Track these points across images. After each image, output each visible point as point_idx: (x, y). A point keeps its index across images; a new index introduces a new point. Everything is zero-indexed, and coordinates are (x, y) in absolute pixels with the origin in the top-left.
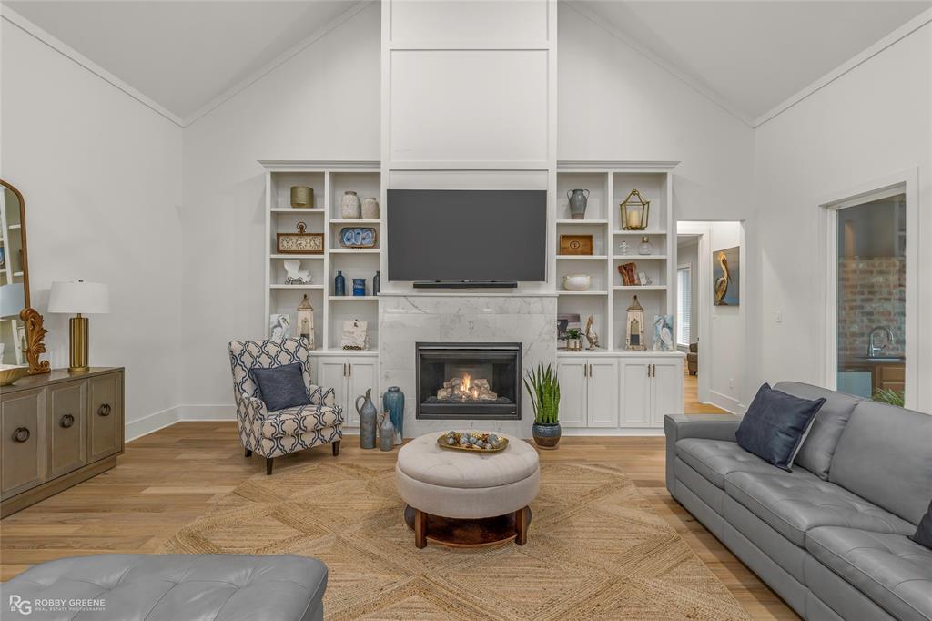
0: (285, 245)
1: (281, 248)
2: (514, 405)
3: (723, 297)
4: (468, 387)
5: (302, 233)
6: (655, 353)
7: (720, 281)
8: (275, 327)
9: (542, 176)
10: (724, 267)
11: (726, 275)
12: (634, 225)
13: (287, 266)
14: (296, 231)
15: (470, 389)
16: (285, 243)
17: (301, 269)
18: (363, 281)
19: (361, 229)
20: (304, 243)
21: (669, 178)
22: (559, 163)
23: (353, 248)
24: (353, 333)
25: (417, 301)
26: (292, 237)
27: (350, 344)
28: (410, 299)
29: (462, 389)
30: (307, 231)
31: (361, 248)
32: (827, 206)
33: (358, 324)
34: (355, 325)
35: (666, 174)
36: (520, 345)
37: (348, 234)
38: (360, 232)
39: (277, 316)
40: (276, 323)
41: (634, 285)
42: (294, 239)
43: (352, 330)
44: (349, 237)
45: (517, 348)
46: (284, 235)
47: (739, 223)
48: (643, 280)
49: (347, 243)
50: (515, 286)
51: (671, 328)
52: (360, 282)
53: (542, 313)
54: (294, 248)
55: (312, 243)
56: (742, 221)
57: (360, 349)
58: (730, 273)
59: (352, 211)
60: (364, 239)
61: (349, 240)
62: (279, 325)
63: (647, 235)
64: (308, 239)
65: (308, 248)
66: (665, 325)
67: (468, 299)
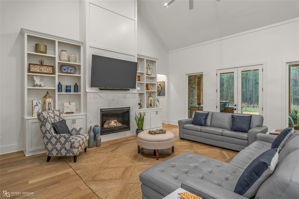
0: (33, 69)
1: (31, 70)
2: (128, 126)
3: (159, 94)
4: (113, 123)
5: (41, 64)
6: (155, 108)
7: (158, 89)
8: (35, 106)
9: (134, 57)
10: (160, 86)
11: (160, 88)
12: (149, 74)
13: (35, 78)
14: (39, 63)
15: (114, 124)
16: (33, 68)
17: (41, 80)
18: (70, 86)
19: (69, 66)
20: (43, 69)
21: (157, 63)
22: (138, 55)
23: (67, 73)
24: (69, 107)
25: (101, 95)
26: (37, 66)
27: (69, 111)
28: (98, 94)
29: (112, 124)
30: (44, 64)
31: (70, 73)
32: (186, 74)
33: (71, 103)
34: (70, 104)
35: (156, 61)
36: (130, 108)
37: (64, 67)
38: (69, 67)
39: (36, 101)
40: (35, 104)
41: (148, 90)
42: (38, 67)
43: (68, 106)
44: (65, 69)
45: (129, 109)
46: (32, 64)
47: (165, 76)
48: (150, 89)
49: (64, 71)
50: (129, 90)
51: (159, 102)
52: (69, 87)
53: (135, 98)
54: (38, 71)
55: (47, 69)
56: (166, 75)
57: (72, 113)
58: (162, 88)
59: (66, 59)
60: (71, 70)
61: (65, 70)
62: (37, 105)
63: (152, 77)
64: (45, 67)
65: (45, 71)
66: (158, 101)
67: (116, 94)
